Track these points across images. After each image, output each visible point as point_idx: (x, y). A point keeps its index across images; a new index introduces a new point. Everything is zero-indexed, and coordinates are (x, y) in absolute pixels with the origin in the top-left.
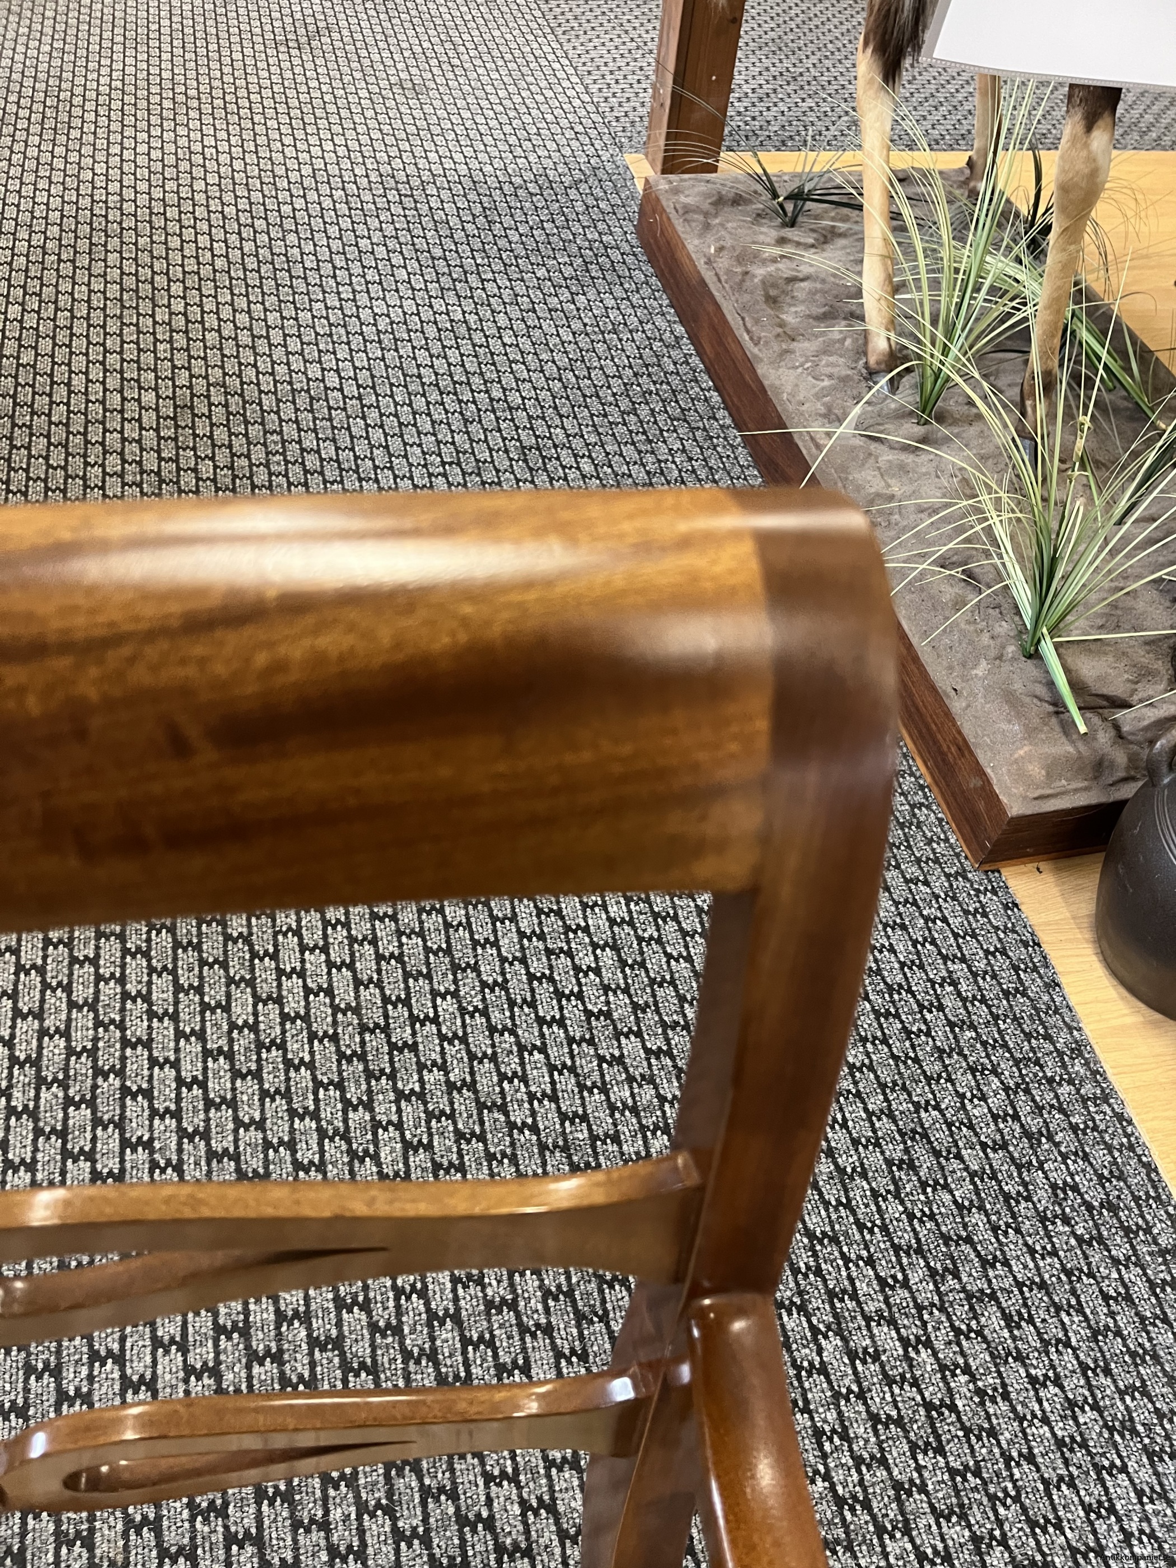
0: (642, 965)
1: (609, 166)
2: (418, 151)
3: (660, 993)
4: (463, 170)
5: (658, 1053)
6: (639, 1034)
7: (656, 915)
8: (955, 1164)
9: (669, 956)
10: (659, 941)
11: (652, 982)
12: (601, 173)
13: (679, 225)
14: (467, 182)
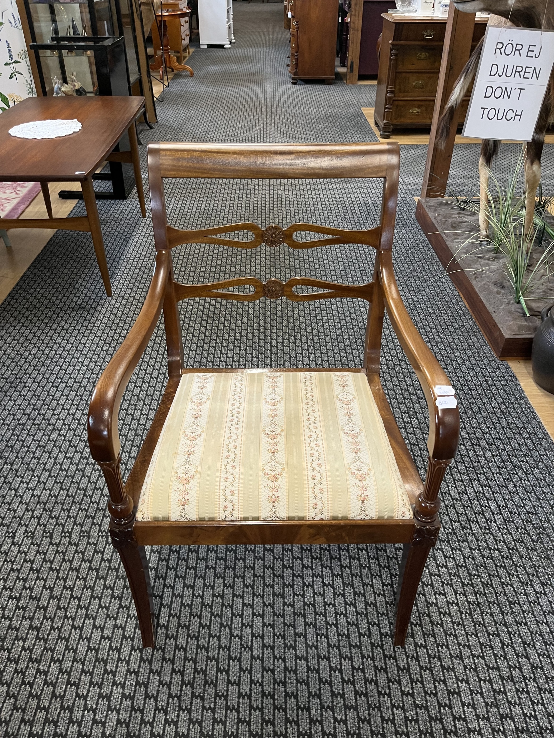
0: (394, 369)
1: (408, 200)
2: (348, 196)
3: (398, 375)
4: (362, 200)
5: (396, 385)
6: (391, 381)
7: (399, 360)
8: (480, 415)
9: (402, 368)
10: (400, 365)
11: (397, 372)
12: (406, 202)
13: (427, 210)
14: (363, 204)
